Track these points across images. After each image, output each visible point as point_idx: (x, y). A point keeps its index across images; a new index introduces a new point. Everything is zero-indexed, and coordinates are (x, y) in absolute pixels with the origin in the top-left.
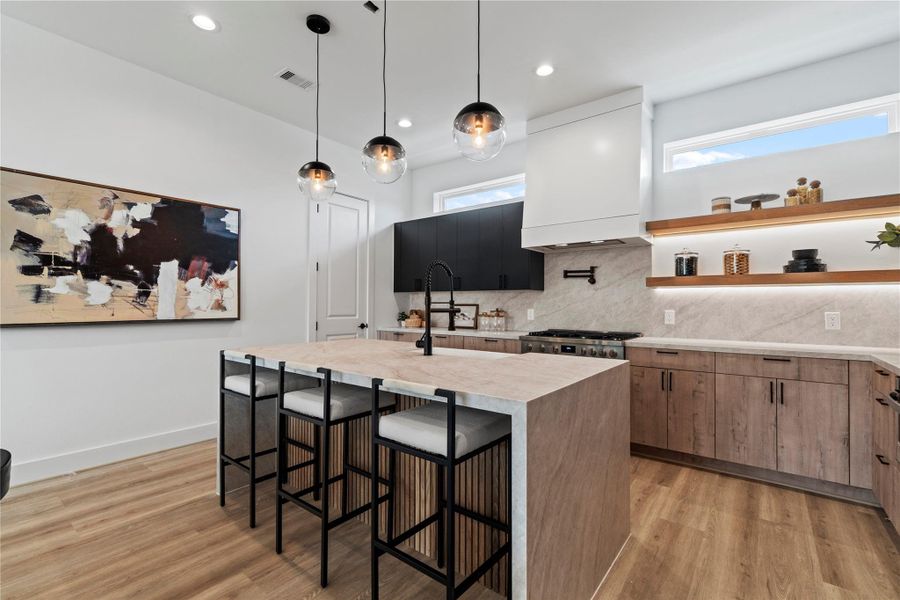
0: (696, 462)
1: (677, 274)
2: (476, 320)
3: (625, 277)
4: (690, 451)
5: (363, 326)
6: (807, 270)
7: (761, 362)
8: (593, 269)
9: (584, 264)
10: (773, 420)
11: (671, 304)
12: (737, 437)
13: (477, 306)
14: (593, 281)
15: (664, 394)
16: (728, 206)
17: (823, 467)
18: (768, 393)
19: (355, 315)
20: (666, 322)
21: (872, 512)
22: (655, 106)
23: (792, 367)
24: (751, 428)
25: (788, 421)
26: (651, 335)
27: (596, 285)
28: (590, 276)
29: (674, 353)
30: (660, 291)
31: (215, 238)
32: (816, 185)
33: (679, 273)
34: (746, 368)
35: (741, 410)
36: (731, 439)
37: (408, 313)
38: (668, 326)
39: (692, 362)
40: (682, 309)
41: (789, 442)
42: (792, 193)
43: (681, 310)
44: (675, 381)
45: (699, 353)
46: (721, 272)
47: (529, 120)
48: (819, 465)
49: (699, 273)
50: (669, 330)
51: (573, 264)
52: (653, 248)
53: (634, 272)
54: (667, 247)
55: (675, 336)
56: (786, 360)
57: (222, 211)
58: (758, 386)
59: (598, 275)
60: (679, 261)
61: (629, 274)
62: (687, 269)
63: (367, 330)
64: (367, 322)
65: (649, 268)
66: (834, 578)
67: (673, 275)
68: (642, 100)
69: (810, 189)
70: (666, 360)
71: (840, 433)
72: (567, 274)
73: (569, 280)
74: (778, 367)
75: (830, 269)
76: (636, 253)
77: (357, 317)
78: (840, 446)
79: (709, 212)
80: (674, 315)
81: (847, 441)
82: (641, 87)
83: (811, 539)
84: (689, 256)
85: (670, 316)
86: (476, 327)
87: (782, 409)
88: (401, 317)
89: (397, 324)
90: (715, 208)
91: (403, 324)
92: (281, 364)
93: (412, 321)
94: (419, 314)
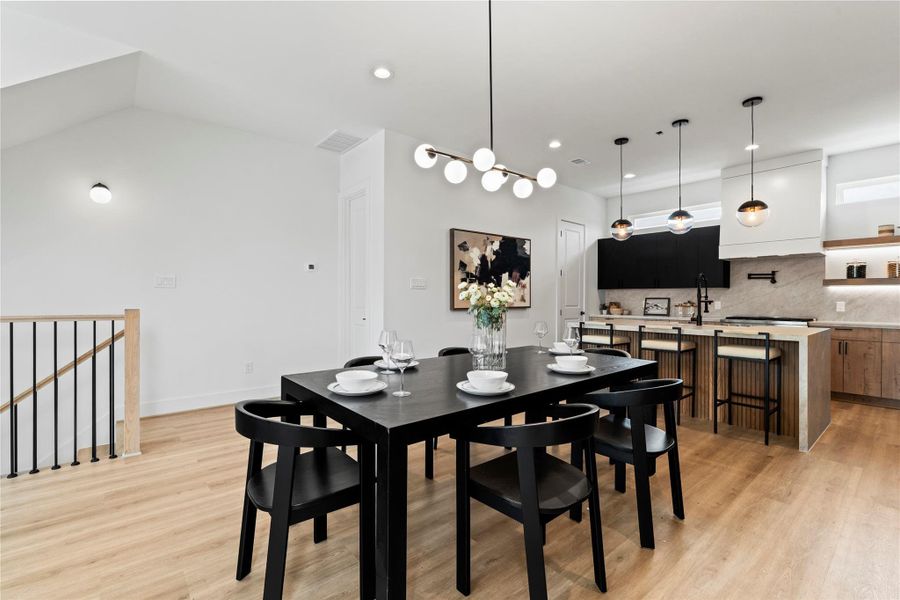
0: (866, 400)
1: (848, 278)
2: (668, 309)
3: (802, 278)
4: (861, 393)
5: (582, 313)
8: (774, 273)
9: (767, 269)
11: (842, 298)
13: (669, 299)
14: (774, 281)
15: (841, 357)
16: (893, 231)
19: (577, 305)
20: (838, 310)
22: (829, 157)
26: (825, 319)
27: (777, 284)
28: (772, 278)
29: (850, 329)
30: (832, 289)
31: (521, 257)
33: (850, 276)
36: (894, 384)
37: (607, 304)
38: (839, 313)
39: (863, 335)
40: (851, 301)
44: (850, 348)
45: (870, 329)
46: (885, 276)
47: (724, 169)
49: (867, 277)
50: (840, 316)
51: (756, 269)
52: (826, 258)
53: (810, 275)
54: (838, 259)
55: (846, 320)
57: (523, 241)
59: (777, 278)
60: (850, 269)
61: (805, 277)
62: (857, 273)
63: (584, 316)
64: (584, 310)
65: (823, 272)
67: (845, 278)
68: (822, 157)
70: (843, 335)
72: (750, 277)
73: (752, 281)
76: (812, 262)
77: (579, 307)
79: (876, 235)
80: (844, 305)
82: (822, 149)
84: (858, 265)
85: (841, 307)
86: (668, 315)
88: (603, 307)
89: (599, 312)
90: (880, 232)
91: (605, 312)
92: (640, 327)
93: (614, 310)
94: (618, 305)
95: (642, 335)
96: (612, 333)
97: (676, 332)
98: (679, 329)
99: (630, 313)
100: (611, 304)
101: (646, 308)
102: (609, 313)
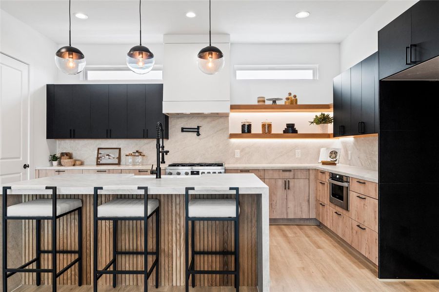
1: (242, 132)
2: (119, 158)
3: (215, 133)
5: (25, 166)
6: (292, 133)
7: (281, 171)
8: (198, 128)
9: (193, 124)
10: (286, 197)
11: (238, 147)
12: (273, 207)
13: (120, 149)
14: (198, 135)
16: (264, 101)
17: (301, 213)
18: (284, 186)
19: (19, 158)
20: (236, 156)
21: (316, 227)
23: (292, 173)
24: (278, 202)
25: (290, 197)
26: (229, 164)
27: (201, 137)
28: (197, 131)
29: (248, 171)
30: (234, 140)
32: (295, 96)
33: (243, 131)
34: (276, 175)
35: (274, 194)
37: (58, 155)
38: (237, 158)
41: (291, 205)
42: (287, 99)
43: (242, 150)
45: (258, 170)
46: (261, 132)
47: (165, 35)
48: (300, 212)
49: (252, 133)
50: (237, 160)
51: (187, 124)
52: (230, 118)
53: (220, 130)
54: (237, 119)
55: (240, 163)
56: (290, 171)
58: (280, 183)
59: (201, 131)
60: (243, 126)
61: (217, 131)
62: (246, 130)
63: (28, 169)
64: (28, 163)
65: (227, 128)
66: (319, 247)
67: (241, 133)
69: (293, 98)
71: (306, 198)
72: (183, 130)
73: (184, 133)
74: (287, 174)
75: (299, 132)
76: (222, 120)
77: (21, 159)
78: (307, 203)
79: (256, 103)
80: (239, 153)
81: (309, 201)
82: (229, 35)
83: (307, 239)
84: (248, 124)
85: (238, 154)
86: (119, 164)
87: (289, 191)
88: (54, 158)
89: (48, 163)
90: (259, 101)
91: (55, 163)
92: (96, 189)
93: (65, 161)
94: (69, 156)
95: (97, 198)
96: (55, 198)
97: (142, 192)
98: (146, 189)
99: (82, 164)
100: (62, 154)
101: (98, 158)
102: (60, 164)
